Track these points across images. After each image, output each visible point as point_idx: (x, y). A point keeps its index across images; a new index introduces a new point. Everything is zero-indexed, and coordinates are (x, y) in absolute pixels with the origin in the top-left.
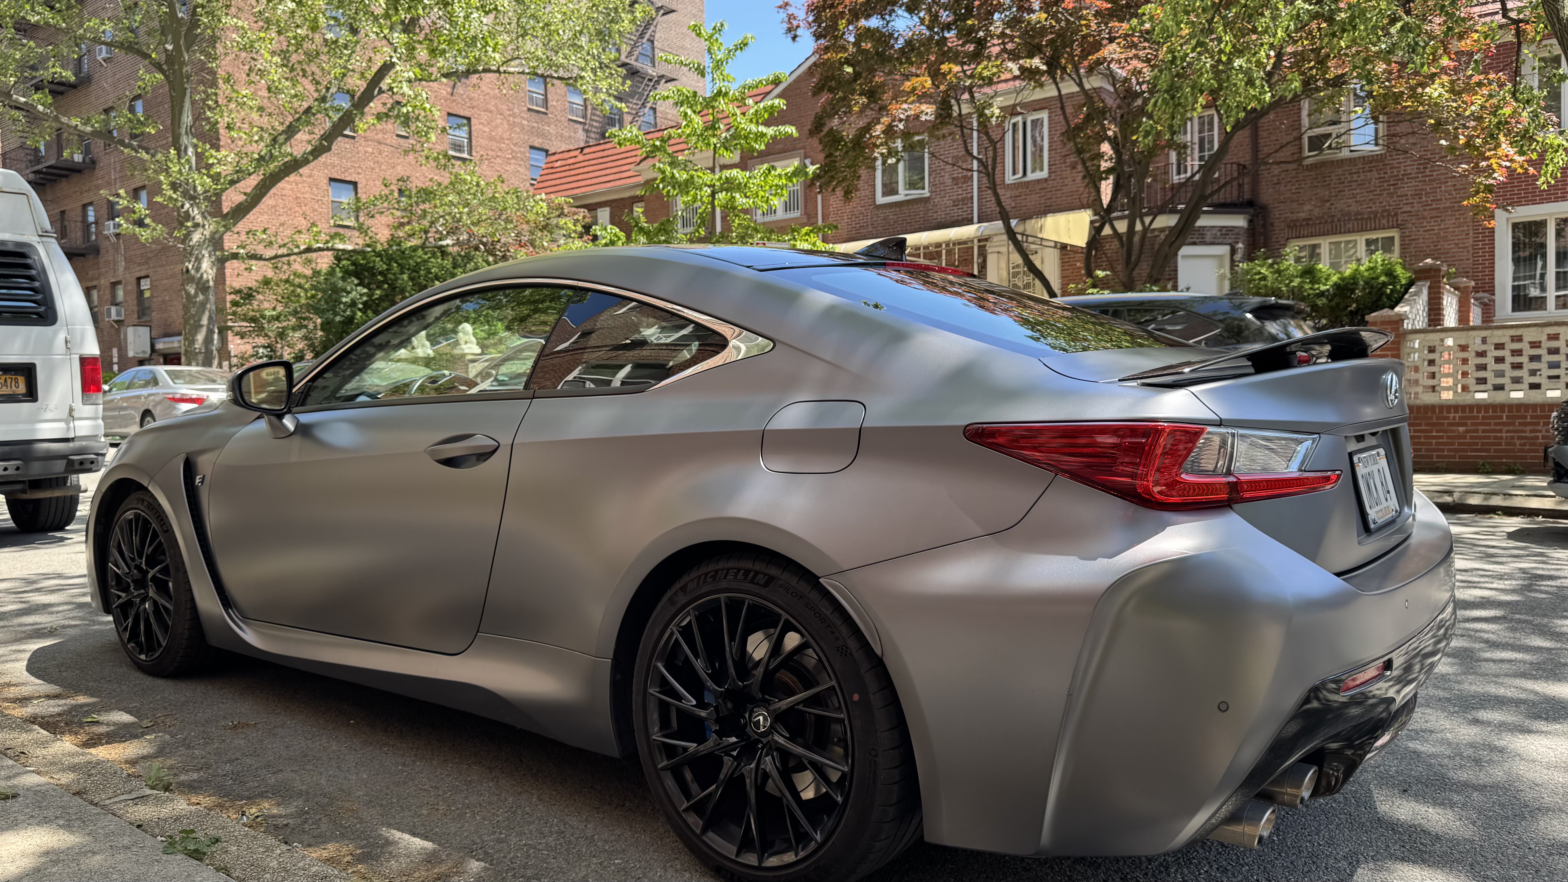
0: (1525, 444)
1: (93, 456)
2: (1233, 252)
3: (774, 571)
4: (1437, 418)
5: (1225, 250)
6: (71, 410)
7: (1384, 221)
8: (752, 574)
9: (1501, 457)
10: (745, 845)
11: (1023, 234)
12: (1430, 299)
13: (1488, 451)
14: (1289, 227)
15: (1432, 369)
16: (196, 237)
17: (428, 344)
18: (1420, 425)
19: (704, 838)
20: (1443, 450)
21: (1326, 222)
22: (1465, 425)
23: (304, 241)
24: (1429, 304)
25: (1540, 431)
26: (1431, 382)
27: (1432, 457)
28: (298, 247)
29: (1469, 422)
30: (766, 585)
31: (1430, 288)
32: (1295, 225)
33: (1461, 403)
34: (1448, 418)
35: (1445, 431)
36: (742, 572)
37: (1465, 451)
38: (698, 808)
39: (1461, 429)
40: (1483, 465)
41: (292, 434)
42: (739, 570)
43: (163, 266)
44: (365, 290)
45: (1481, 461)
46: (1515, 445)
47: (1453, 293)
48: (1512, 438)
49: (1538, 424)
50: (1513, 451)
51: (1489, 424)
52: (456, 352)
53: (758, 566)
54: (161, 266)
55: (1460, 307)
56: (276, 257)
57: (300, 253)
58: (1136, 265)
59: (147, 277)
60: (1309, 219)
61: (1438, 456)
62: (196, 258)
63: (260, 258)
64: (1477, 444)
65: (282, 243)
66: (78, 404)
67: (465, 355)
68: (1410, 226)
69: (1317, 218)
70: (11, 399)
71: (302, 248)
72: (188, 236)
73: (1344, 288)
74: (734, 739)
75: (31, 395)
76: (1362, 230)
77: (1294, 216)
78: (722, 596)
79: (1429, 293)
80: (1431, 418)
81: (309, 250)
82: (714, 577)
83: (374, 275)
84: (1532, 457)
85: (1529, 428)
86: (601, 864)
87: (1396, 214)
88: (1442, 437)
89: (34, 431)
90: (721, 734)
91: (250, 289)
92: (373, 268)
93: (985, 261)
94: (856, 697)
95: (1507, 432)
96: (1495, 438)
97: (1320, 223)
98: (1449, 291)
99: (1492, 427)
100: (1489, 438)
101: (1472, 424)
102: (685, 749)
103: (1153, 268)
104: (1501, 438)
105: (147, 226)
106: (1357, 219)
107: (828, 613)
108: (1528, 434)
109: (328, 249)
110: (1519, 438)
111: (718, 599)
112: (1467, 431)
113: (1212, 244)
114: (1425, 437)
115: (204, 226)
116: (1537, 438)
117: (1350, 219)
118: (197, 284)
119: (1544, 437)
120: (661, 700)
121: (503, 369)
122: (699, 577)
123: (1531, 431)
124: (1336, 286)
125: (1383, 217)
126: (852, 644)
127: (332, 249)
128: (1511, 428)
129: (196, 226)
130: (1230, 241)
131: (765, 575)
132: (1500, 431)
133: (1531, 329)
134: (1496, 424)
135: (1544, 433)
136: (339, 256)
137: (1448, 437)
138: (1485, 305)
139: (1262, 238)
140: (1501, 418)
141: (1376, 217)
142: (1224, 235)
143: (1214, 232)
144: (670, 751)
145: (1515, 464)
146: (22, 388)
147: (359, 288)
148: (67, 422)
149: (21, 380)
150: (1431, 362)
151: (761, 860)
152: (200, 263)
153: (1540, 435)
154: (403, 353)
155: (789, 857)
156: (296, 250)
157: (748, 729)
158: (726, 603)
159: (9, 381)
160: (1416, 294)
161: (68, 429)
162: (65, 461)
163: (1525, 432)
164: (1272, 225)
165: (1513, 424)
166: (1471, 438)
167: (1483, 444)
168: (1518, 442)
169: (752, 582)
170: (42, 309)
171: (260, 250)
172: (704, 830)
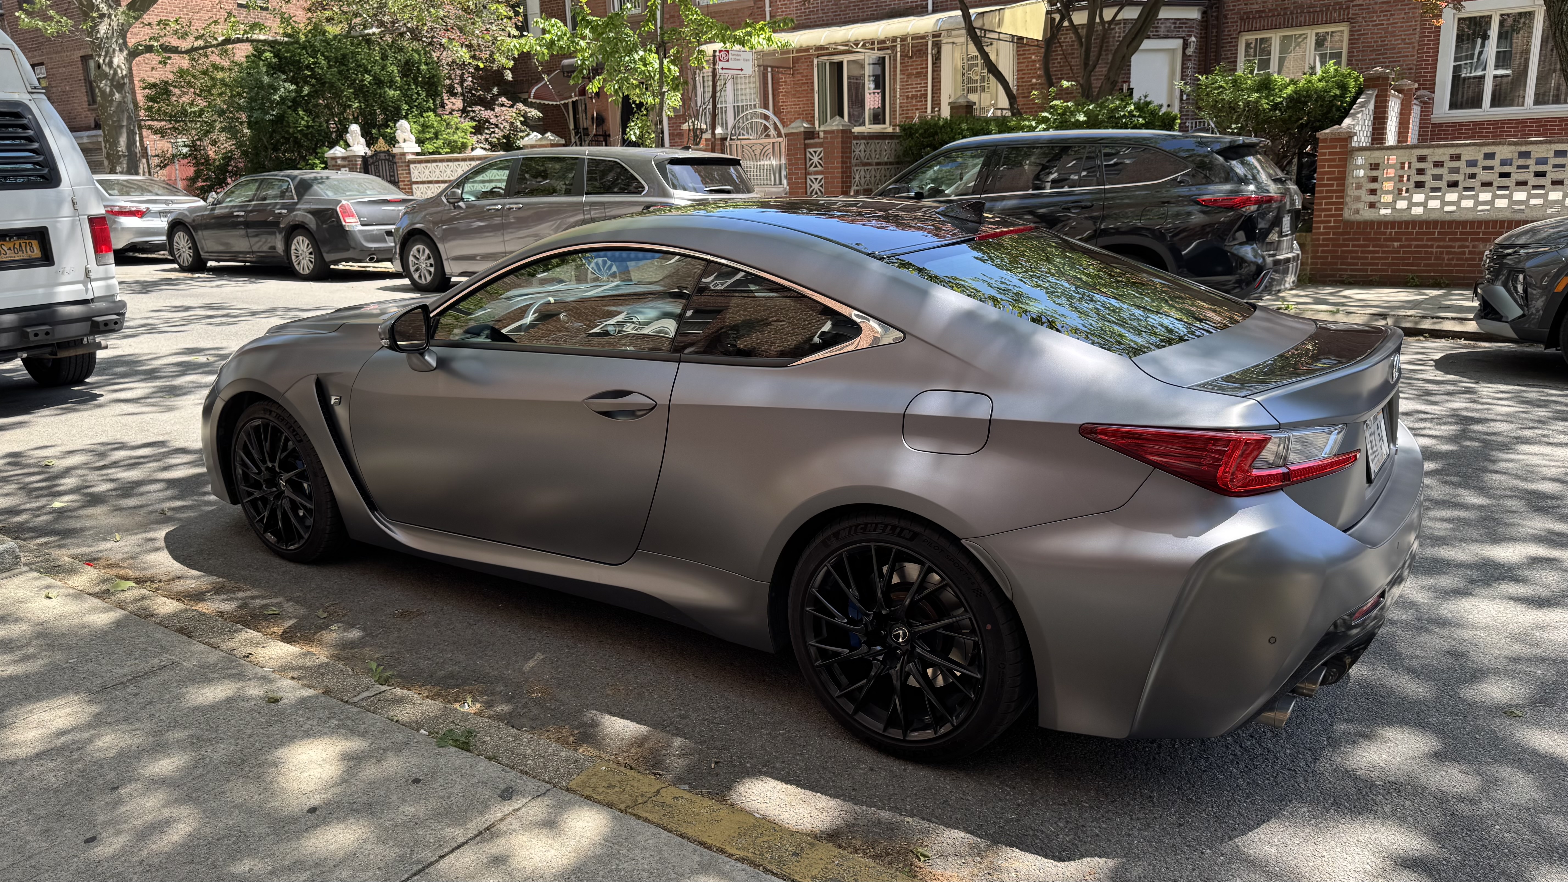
0: (1452, 259)
1: (115, 317)
2: (1185, 45)
3: (918, 529)
4: (1375, 234)
5: (1177, 44)
6: (87, 272)
7: (1336, 15)
8: (898, 530)
9: (1429, 272)
10: (891, 723)
11: (981, 29)
12: (1376, 107)
13: (1419, 265)
14: (1242, 19)
15: (1374, 186)
16: (103, 29)
17: (363, 141)
18: (1358, 240)
19: (856, 717)
20: (1377, 264)
21: (1279, 15)
22: (1400, 240)
23: (221, 32)
24: (1375, 113)
25: (1468, 247)
26: (1372, 198)
27: (1366, 270)
28: (216, 39)
29: (1404, 237)
30: (911, 539)
31: (1377, 96)
32: (1248, 18)
33: (1398, 219)
34: (1385, 234)
35: (1381, 246)
36: (889, 527)
37: (1398, 265)
38: (850, 696)
39: (1395, 244)
40: (1413, 278)
41: (435, 369)
42: (886, 526)
43: (59, 52)
44: (293, 87)
45: (1410, 275)
46: (1443, 259)
47: (1397, 97)
48: (1441, 253)
49: (1466, 240)
50: (1441, 265)
51: (1422, 240)
52: (395, 150)
53: (903, 524)
54: (56, 53)
55: (1401, 110)
56: (194, 49)
57: (218, 45)
58: (1095, 67)
59: (42, 64)
60: (1263, 11)
61: (1372, 270)
62: (107, 52)
63: (175, 50)
64: (1409, 258)
65: (196, 34)
66: (93, 265)
67: (404, 154)
68: (1360, 19)
69: (1270, 11)
70: (28, 264)
71: (220, 39)
72: (95, 28)
73: (1298, 101)
74: (879, 648)
75: (47, 259)
76: (1313, 24)
77: (1248, 8)
78: (872, 544)
79: (1376, 102)
80: (1370, 233)
81: (227, 41)
82: (864, 529)
83: (300, 69)
84: (1457, 271)
85: (1457, 244)
86: (770, 734)
87: (1348, 8)
88: (1377, 252)
89: (53, 294)
90: (869, 644)
91: (166, 82)
92: (299, 61)
93: (939, 52)
94: (989, 627)
95: (1438, 247)
96: (1426, 252)
97: (1273, 16)
98: (1394, 96)
99: (1425, 243)
100: (1420, 252)
101: (1407, 240)
102: (838, 654)
103: (1110, 70)
104: (1432, 253)
105: (51, 18)
106: (1309, 12)
107: (965, 564)
108: (1456, 250)
109: (247, 40)
110: (1448, 253)
111: (869, 547)
112: (1401, 246)
113: (1166, 37)
114: (1362, 252)
115: (109, 16)
116: (1464, 253)
117: (1302, 12)
118: (112, 80)
119: (1470, 253)
120: (815, 616)
121: (468, 187)
122: (850, 528)
123: (1460, 247)
124: (1290, 98)
125: (1335, 10)
126: (985, 588)
127: (251, 41)
128: (1441, 244)
129: (102, 16)
130: (1184, 34)
131: (910, 531)
132: (1432, 246)
133: (1469, 148)
134: (1428, 240)
135: (1471, 249)
136: (259, 47)
137: (1383, 252)
138: (1425, 103)
139: (1215, 31)
140: (1434, 233)
141: (1328, 9)
142: (1178, 28)
143: (1168, 25)
144: (823, 654)
145: (1441, 277)
146: (37, 253)
147: (287, 85)
148: (85, 283)
149: (35, 243)
150: (1374, 179)
151: (905, 735)
152: (111, 58)
153: (1467, 250)
154: (338, 151)
155: (929, 734)
156: (215, 42)
157: (889, 640)
158: (875, 550)
159: (23, 245)
160: (1363, 105)
161: (87, 290)
162: (89, 323)
163: (1454, 247)
164: (1226, 17)
165: (1444, 240)
166: (1404, 252)
167: (1414, 258)
168: (1446, 257)
169: (899, 535)
170: (46, 171)
171: (174, 42)
172: (856, 712)
